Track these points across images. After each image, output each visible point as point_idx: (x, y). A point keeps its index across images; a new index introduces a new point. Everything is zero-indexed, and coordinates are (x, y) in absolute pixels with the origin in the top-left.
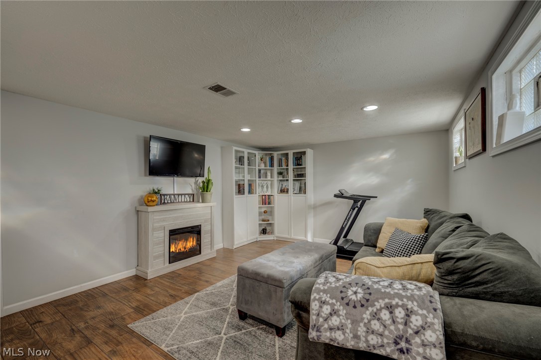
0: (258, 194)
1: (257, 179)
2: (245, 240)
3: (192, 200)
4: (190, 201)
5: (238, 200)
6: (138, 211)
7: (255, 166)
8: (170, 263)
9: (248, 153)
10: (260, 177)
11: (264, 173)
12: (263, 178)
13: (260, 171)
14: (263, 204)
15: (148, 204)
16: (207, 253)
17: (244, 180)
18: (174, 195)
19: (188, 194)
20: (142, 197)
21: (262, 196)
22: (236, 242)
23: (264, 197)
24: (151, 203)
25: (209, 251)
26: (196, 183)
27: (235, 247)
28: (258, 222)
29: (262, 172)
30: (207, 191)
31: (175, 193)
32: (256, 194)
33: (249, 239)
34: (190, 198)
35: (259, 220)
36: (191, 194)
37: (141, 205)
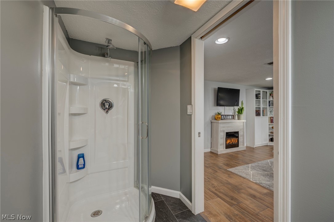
0: (268, 117)
1: (268, 107)
2: (261, 143)
3: (232, 118)
4: (231, 119)
5: (257, 119)
6: (212, 122)
7: (267, 99)
8: (226, 148)
9: (263, 91)
10: (269, 106)
11: (272, 103)
12: (271, 106)
13: (269, 102)
14: (271, 123)
15: (217, 119)
16: (241, 147)
17: (260, 108)
18: (225, 115)
19: (231, 115)
20: (213, 116)
21: (271, 117)
22: (256, 144)
23: (272, 118)
24: (218, 119)
25: (242, 146)
26: (234, 109)
27: (255, 146)
28: (268, 134)
29: (271, 102)
30: (241, 114)
31: (225, 114)
32: (267, 116)
33: (263, 143)
34: (231, 117)
35: (269, 133)
36: (232, 115)
37: (213, 120)
